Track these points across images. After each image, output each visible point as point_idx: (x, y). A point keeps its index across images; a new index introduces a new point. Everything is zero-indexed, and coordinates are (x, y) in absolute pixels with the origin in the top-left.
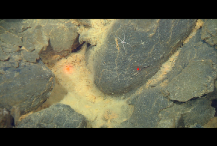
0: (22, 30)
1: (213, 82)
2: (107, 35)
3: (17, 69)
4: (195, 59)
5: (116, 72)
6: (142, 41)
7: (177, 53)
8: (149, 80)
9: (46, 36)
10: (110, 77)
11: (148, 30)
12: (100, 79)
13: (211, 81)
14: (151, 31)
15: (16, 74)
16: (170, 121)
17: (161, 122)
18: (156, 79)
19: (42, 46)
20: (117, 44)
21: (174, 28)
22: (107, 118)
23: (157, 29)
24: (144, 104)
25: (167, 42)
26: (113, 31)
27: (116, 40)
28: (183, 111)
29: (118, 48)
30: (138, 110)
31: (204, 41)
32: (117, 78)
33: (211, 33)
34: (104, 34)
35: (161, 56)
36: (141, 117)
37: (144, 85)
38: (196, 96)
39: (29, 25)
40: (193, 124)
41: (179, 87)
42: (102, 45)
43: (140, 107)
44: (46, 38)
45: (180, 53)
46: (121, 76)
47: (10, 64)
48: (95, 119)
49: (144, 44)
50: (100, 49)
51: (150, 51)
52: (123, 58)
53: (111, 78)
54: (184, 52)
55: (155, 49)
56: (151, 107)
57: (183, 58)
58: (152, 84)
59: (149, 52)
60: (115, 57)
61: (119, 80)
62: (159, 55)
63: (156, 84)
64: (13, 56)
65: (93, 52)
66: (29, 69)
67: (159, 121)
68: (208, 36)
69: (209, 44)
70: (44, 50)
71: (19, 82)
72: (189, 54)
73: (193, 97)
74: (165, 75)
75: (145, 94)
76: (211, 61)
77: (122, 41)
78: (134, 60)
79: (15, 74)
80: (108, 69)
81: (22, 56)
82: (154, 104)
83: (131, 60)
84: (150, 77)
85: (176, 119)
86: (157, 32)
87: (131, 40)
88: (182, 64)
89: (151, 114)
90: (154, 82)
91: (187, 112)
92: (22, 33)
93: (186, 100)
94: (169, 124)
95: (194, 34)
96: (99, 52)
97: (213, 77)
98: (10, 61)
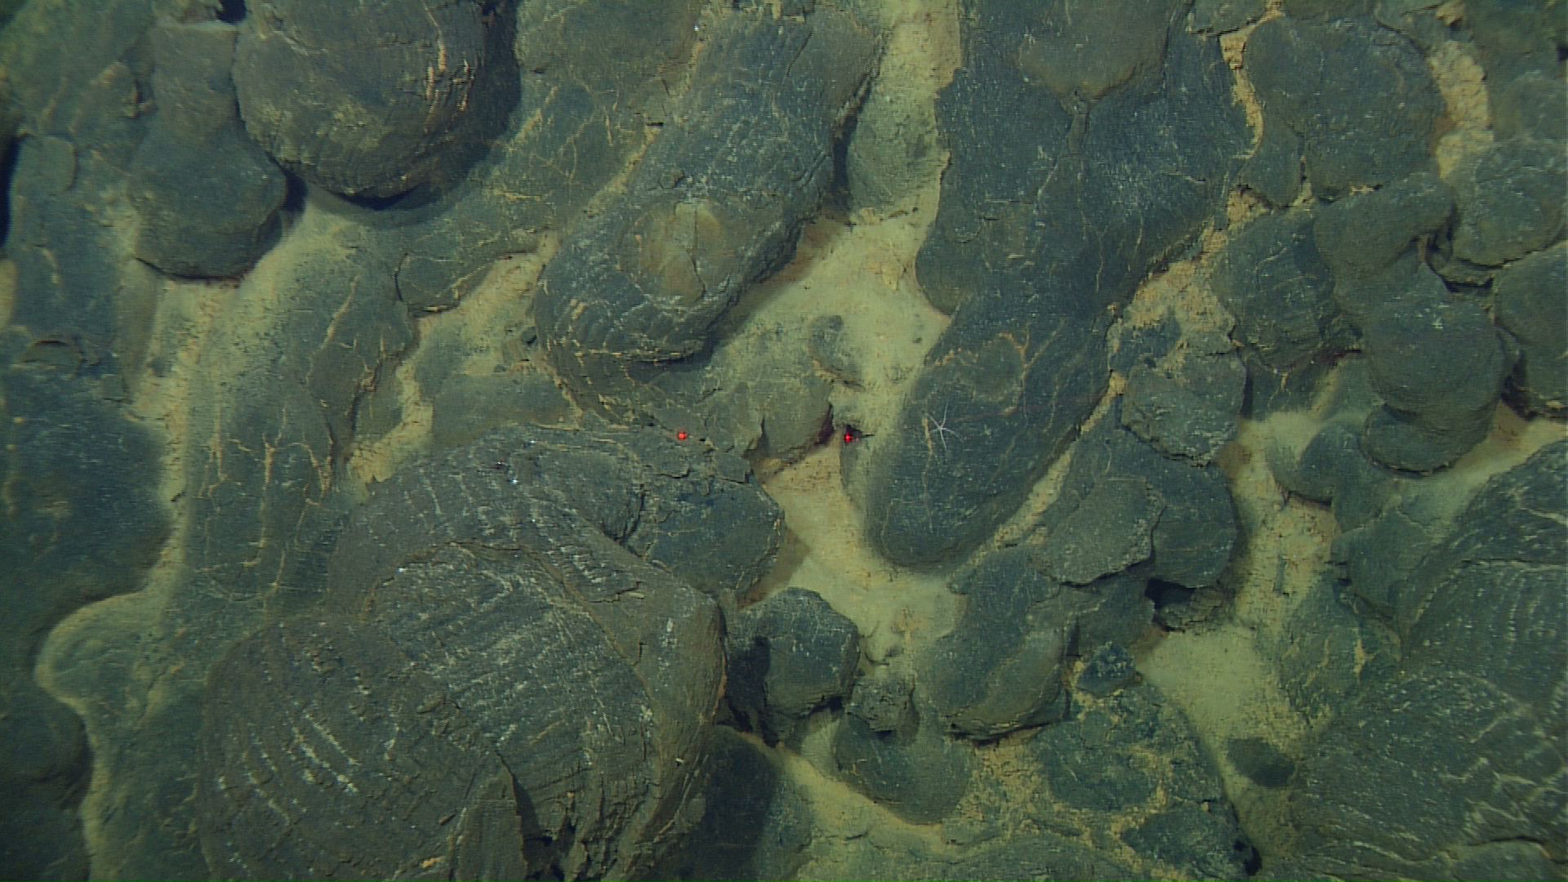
0: (701, 396)
1: (1149, 533)
2: (901, 408)
3: (706, 498)
4: (1109, 475)
5: (925, 506)
6: (986, 427)
7: (1066, 458)
8: (1001, 530)
9: (757, 410)
10: (910, 518)
11: (1001, 398)
12: (885, 523)
13: (1146, 530)
14: (1006, 402)
15: (706, 512)
16: (1052, 634)
17: (1034, 635)
18: (1017, 524)
19: (748, 438)
20: (927, 434)
21: (1059, 396)
22: (903, 629)
23: (1021, 397)
24: (993, 589)
25: (1043, 428)
26: (917, 398)
27: (925, 422)
28: (1081, 608)
29: (930, 445)
30: (979, 606)
31: (1128, 428)
32: (926, 524)
33: (1144, 408)
34: (893, 406)
35: (1031, 464)
36: (985, 624)
37: (988, 541)
38: (1111, 569)
39: (719, 383)
40: (1104, 644)
41: (1073, 546)
42: (889, 435)
43: (985, 597)
44: (756, 417)
45: (1073, 456)
46: (935, 518)
47: (691, 486)
48: (874, 631)
49: (992, 434)
50: (884, 444)
51: (1004, 453)
52: (940, 471)
53: (911, 523)
54: (1082, 456)
55: (1016, 446)
56: (1009, 598)
57: (1081, 471)
58: (1007, 538)
59: (1002, 456)
60: (922, 468)
61: (931, 527)
62: (1026, 464)
63: (1019, 539)
64: (695, 466)
65: (865, 451)
66: (732, 499)
67: (1028, 632)
68: (1138, 416)
69: (1139, 438)
70: (752, 447)
71: (713, 532)
72: (1094, 462)
73: (1104, 571)
74: (1039, 514)
75: (994, 563)
76: (1145, 480)
77: (940, 425)
78: (966, 475)
79: (704, 511)
80: (906, 498)
81: (713, 465)
82: (1016, 590)
83: (959, 475)
84: (1003, 520)
85: (1065, 628)
86: (1020, 405)
87: (960, 423)
88: (1079, 487)
89: (1009, 614)
90: (1012, 533)
91: (1090, 610)
92: (701, 404)
93: (1089, 580)
94: (1050, 640)
95: (1104, 408)
96: (881, 452)
97: (1148, 521)
98: (691, 478)
